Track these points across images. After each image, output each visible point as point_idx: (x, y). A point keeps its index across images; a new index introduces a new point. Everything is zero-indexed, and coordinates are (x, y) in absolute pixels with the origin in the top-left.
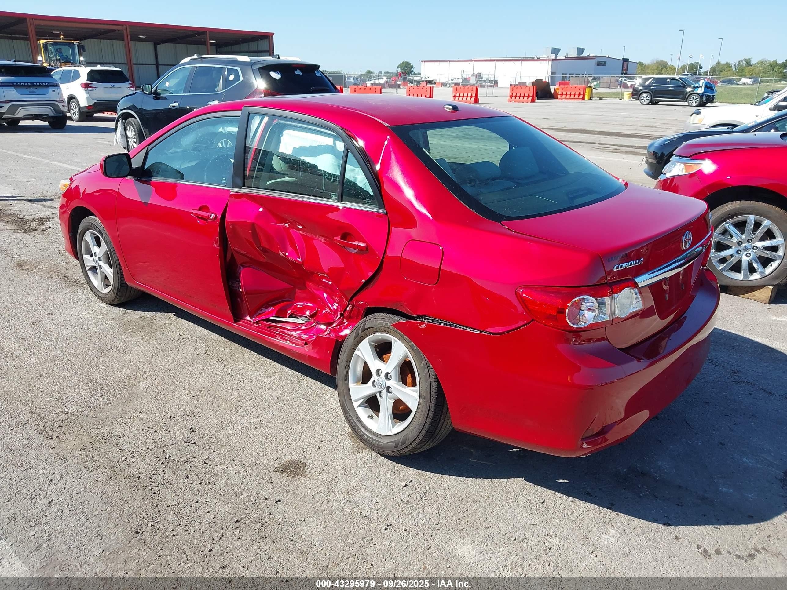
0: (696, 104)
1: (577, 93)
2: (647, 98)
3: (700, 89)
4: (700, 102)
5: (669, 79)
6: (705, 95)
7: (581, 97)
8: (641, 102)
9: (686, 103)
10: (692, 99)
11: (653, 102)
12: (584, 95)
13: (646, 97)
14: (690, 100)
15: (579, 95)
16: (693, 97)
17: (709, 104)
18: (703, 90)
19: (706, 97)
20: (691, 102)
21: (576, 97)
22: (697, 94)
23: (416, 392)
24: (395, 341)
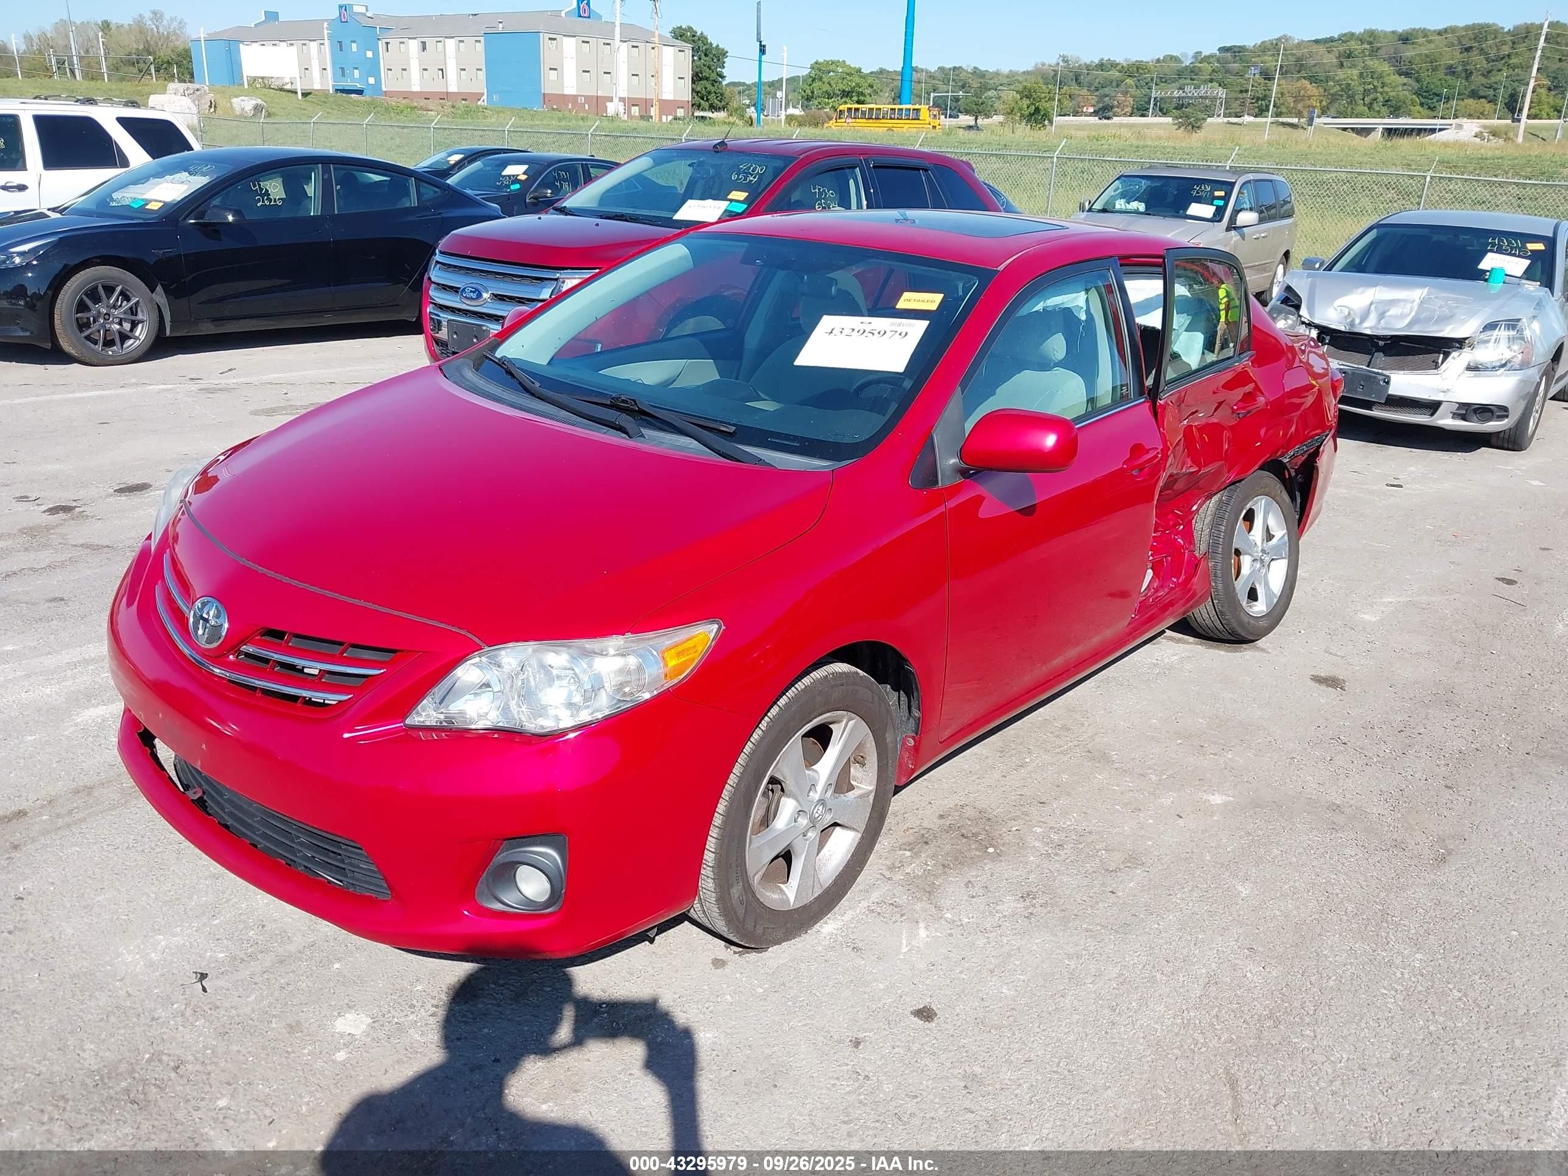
23: (1283, 537)
24: (1261, 501)
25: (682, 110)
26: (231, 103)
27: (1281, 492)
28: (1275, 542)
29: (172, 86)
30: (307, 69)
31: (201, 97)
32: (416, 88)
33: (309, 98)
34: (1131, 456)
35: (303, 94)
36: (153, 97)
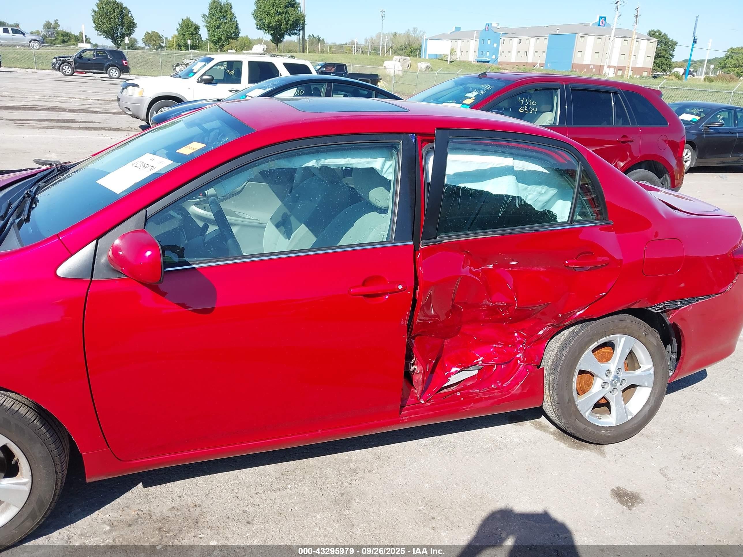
23: (649, 370)
24: (621, 338)
25: (646, 73)
26: (417, 65)
27: (646, 335)
28: (638, 372)
29: (395, 57)
30: (467, 52)
31: (405, 62)
32: (513, 60)
33: (453, 63)
34: (364, 284)
35: (450, 61)
36: (386, 62)
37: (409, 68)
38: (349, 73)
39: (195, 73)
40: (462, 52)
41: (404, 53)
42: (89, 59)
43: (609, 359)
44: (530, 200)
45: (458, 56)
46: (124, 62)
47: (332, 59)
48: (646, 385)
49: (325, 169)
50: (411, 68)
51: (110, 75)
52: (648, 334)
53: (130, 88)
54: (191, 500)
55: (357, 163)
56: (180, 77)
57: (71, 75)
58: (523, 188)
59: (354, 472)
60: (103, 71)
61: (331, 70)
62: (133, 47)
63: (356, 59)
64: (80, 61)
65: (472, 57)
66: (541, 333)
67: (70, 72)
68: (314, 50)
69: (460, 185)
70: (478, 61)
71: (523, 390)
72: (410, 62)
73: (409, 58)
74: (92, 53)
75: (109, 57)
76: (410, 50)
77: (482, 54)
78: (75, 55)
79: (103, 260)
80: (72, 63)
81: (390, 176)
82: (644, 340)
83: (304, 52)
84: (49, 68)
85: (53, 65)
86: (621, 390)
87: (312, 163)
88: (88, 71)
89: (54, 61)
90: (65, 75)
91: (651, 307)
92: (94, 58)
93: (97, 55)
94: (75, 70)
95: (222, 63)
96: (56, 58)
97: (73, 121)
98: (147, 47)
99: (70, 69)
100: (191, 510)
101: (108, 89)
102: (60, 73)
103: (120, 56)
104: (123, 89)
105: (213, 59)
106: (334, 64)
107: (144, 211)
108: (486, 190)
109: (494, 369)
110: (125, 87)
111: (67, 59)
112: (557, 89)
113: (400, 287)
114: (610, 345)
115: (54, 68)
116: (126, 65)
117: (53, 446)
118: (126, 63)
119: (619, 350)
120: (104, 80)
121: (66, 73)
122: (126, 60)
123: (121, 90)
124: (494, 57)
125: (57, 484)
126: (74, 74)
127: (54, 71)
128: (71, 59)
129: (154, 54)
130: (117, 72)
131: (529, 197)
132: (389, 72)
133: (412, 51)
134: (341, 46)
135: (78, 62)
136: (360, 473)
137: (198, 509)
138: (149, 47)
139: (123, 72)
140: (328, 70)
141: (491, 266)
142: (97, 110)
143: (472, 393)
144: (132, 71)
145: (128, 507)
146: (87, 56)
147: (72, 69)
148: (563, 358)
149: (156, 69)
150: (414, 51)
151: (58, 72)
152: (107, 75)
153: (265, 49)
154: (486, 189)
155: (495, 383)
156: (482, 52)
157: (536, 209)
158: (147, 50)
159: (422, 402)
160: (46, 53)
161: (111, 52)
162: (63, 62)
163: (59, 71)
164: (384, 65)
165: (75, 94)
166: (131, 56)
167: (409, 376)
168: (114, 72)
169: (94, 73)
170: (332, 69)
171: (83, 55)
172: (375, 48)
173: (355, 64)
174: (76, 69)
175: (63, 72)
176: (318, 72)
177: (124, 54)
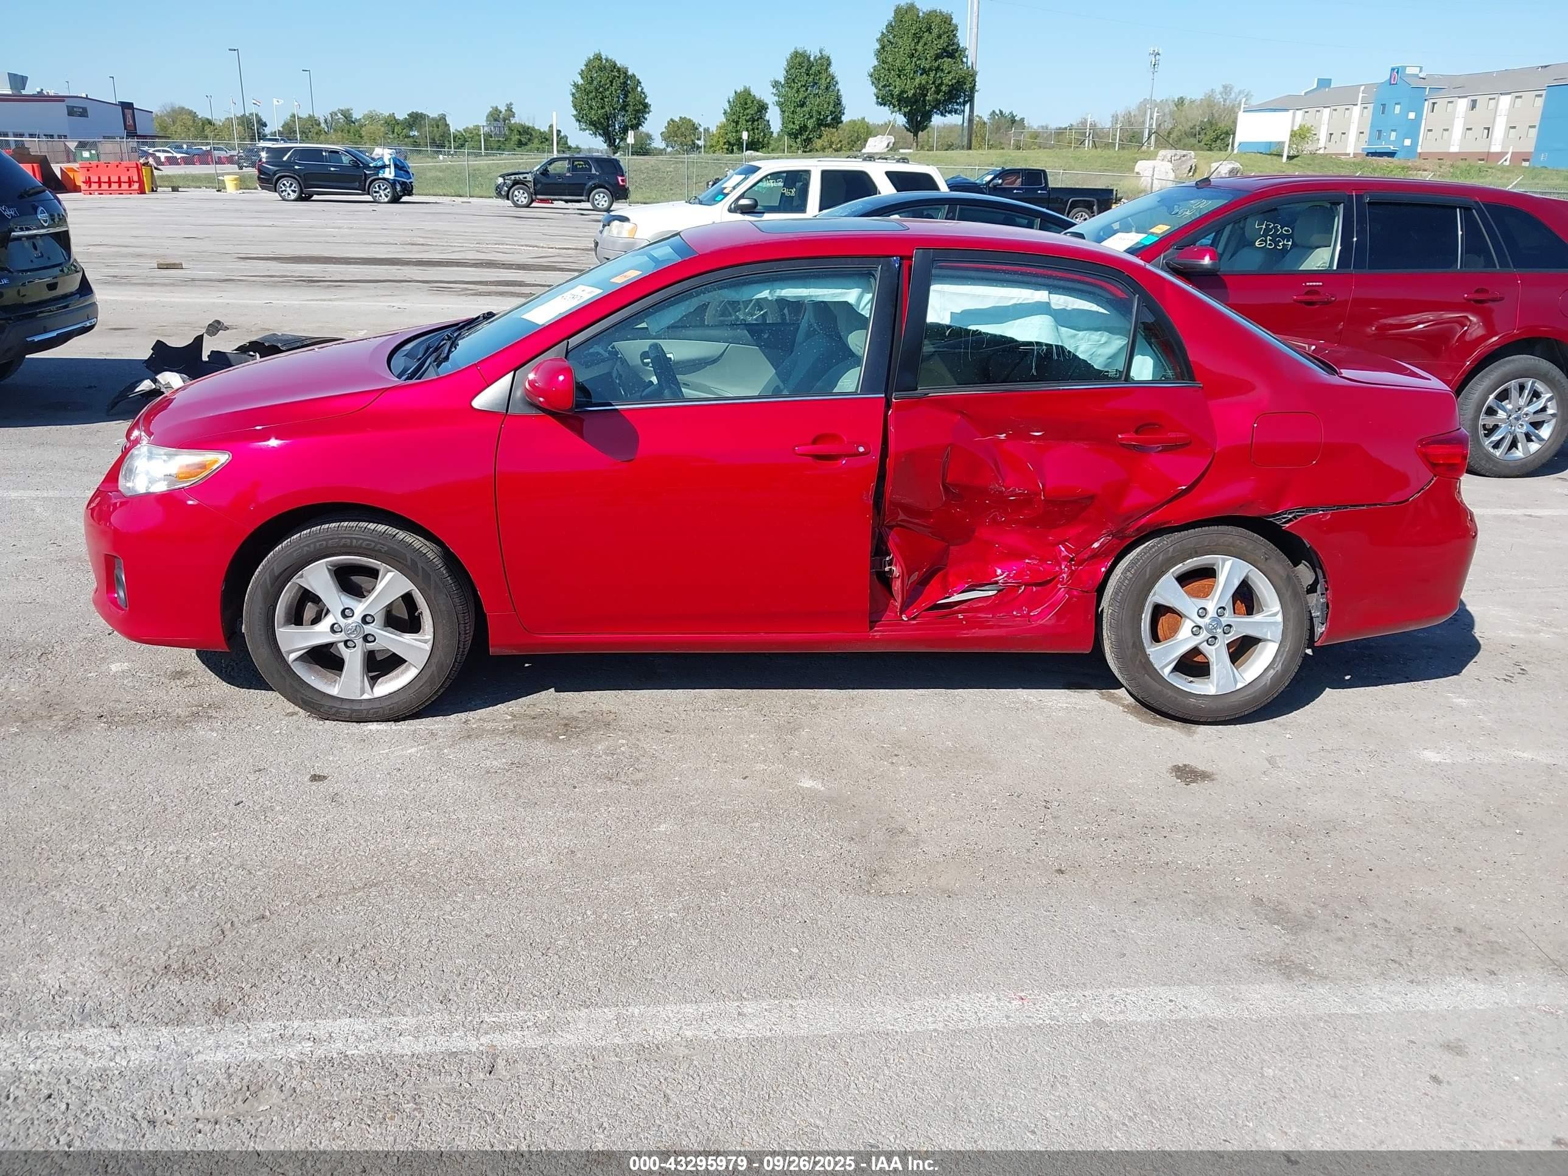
0: (386, 200)
1: (124, 179)
2: (293, 188)
3: (387, 170)
4: (393, 195)
5: (325, 151)
6: (399, 181)
7: (136, 186)
8: (281, 196)
9: (368, 198)
10: (377, 189)
11: (305, 197)
12: (141, 181)
13: (290, 187)
14: (376, 192)
15: (130, 182)
16: (379, 186)
17: (405, 199)
18: (393, 174)
19: (401, 185)
20: (378, 195)
21: (125, 186)
22: (384, 179)
23: (1275, 615)
24: (1224, 561)
26: (1210, 167)
27: (1266, 559)
28: (1257, 618)
29: (1162, 153)
30: (1344, 133)
31: (1184, 162)
32: (1454, 149)
33: (1294, 161)
34: (814, 442)
35: (1288, 157)
36: (1140, 163)
37: (1191, 174)
38: (1052, 188)
39: (727, 194)
40: (1331, 134)
41: (1199, 142)
42: (560, 176)
43: (1208, 595)
44: (1082, 352)
45: (1322, 144)
46: (620, 178)
47: (1026, 160)
48: (1269, 638)
49: (782, 302)
50: (1196, 174)
51: (593, 204)
52: (1270, 558)
53: (616, 223)
54: (605, 708)
55: (825, 295)
56: (701, 203)
57: (528, 206)
58: (1069, 334)
59: (815, 707)
60: (583, 198)
61: (1014, 182)
62: (642, 149)
63: (1077, 159)
64: (544, 180)
65: (1353, 145)
66: (1096, 545)
67: (525, 202)
68: (1001, 143)
69: (969, 328)
70: (1367, 155)
71: (1058, 620)
72: (1193, 162)
73: (1193, 153)
74: (566, 164)
75: (594, 171)
76: (1213, 135)
77: (1379, 138)
78: (535, 169)
79: (518, 393)
80: (531, 185)
81: (866, 313)
82: (1263, 567)
83: (970, 148)
84: (492, 195)
85: (498, 188)
86: (1227, 642)
87: (765, 294)
88: (557, 197)
89: (500, 180)
90: (517, 206)
91: (1273, 516)
92: (568, 174)
93: (574, 168)
94: (534, 197)
95: (775, 176)
96: (503, 176)
97: (521, 284)
98: (669, 149)
99: (526, 195)
100: (605, 715)
101: (587, 230)
102: (509, 203)
103: (611, 167)
104: (604, 226)
105: (759, 168)
106: (1022, 170)
107: (566, 342)
108: (1009, 336)
109: (1020, 591)
110: (607, 223)
111: (521, 177)
112: (1339, 204)
113: (861, 449)
114: (1209, 573)
115: (499, 195)
116: (624, 186)
117: (457, 600)
118: (623, 181)
119: (1222, 578)
120: (582, 214)
121: (519, 203)
122: (622, 175)
123: (601, 228)
124: (1407, 142)
125: (459, 648)
126: (532, 205)
127: (499, 200)
128: (530, 177)
129: (677, 162)
130: (606, 198)
131: (1081, 349)
132: (1145, 183)
133: (1217, 138)
134: (1060, 132)
135: (541, 182)
136: (821, 709)
137: (613, 716)
138: (673, 147)
139: (618, 199)
140: (1007, 184)
141: (1003, 436)
142: (563, 265)
143: (980, 617)
144: (633, 196)
145: (534, 705)
146: (558, 171)
147: (530, 194)
148: (1127, 581)
149: (679, 191)
150: (1222, 137)
151: (507, 201)
152: (588, 205)
153: (891, 145)
154: (1009, 334)
155: (1020, 609)
156: (1380, 131)
157: (1095, 367)
158: (669, 154)
159: (904, 618)
160: (488, 166)
161: (599, 161)
162: (516, 183)
163: (508, 199)
164: (1136, 170)
165: (530, 239)
166: (635, 168)
167: (885, 580)
168: (602, 199)
169: (567, 201)
170: (1016, 180)
171: (551, 168)
172: (1134, 133)
173: (1073, 169)
174: (536, 194)
175: (514, 202)
176: (953, 187)
177: (621, 164)
